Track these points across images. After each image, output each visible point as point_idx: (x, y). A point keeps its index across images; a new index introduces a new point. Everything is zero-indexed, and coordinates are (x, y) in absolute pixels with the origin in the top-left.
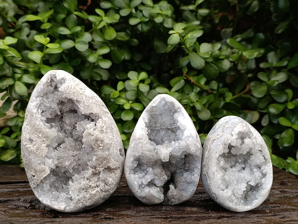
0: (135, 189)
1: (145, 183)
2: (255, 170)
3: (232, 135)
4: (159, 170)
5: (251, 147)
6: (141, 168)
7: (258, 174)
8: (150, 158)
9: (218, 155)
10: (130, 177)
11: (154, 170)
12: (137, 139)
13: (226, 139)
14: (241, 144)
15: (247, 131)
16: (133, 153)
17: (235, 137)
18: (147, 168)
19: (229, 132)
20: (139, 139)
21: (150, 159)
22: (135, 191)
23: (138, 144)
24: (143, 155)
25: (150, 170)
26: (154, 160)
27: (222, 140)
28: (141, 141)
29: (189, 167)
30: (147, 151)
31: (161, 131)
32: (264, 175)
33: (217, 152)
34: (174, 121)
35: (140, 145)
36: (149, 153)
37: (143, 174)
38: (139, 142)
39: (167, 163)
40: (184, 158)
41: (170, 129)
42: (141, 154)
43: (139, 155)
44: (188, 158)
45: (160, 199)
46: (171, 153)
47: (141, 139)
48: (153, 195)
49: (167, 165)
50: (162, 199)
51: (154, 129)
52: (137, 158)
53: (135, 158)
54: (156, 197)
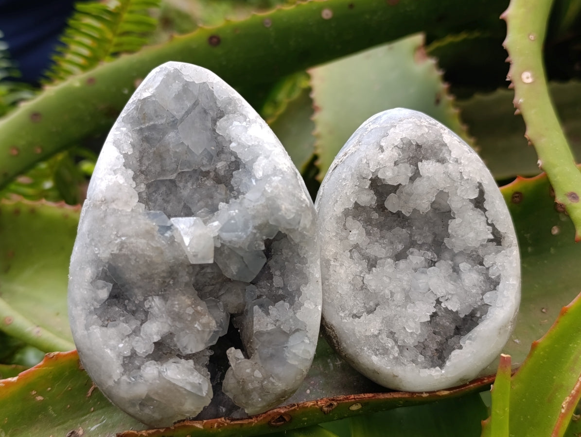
0: (110, 377)
1: (143, 347)
2: (464, 266)
3: (382, 149)
4: (183, 298)
5: (441, 186)
6: (125, 306)
7: (471, 277)
8: (149, 259)
9: (339, 210)
10: (89, 336)
11: (169, 302)
12: (98, 203)
13: (364, 161)
14: (412, 179)
15: (431, 139)
16: (89, 251)
17: (390, 154)
18: (145, 300)
19: (373, 141)
20: (105, 201)
21: (150, 264)
22: (111, 383)
23: (103, 219)
24: (124, 251)
25: (156, 304)
26: (164, 268)
27: (353, 165)
28: (114, 206)
29: (284, 288)
30: (137, 235)
31: (181, 185)
32: (493, 284)
33: (337, 201)
34: (218, 144)
35: (111, 220)
36: (143, 241)
37: (134, 324)
38: (106, 210)
39: (210, 278)
40: (263, 251)
41: (208, 172)
42: (117, 250)
43: (112, 254)
44: (277, 254)
45: (200, 394)
46: (220, 241)
47: (113, 201)
48: (174, 384)
49: (213, 287)
50: (204, 394)
51: (159, 180)
52: (107, 266)
53: (98, 267)
54: (185, 390)
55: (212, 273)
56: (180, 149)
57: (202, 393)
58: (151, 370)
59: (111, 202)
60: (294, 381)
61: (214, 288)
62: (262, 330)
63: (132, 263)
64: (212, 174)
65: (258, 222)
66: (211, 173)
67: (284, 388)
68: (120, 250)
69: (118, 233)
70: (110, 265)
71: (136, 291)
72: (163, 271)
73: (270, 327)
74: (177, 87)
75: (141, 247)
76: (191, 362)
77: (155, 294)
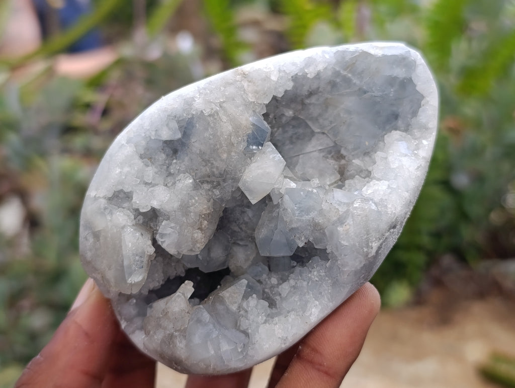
8: (218, 146)
18: (183, 172)
21: (215, 151)
24: (211, 120)
28: (246, 84)
30: (232, 120)
36: (230, 128)
38: (238, 81)
39: (244, 221)
40: (298, 247)
41: (343, 157)
42: (208, 112)
43: (202, 111)
44: (308, 268)
45: (127, 276)
46: (280, 200)
47: (250, 82)
48: (121, 247)
49: (240, 230)
50: (129, 281)
51: (306, 123)
52: (189, 117)
53: (184, 110)
54: (123, 261)
55: (250, 219)
56: (345, 116)
57: (129, 278)
58: (122, 218)
59: (248, 81)
60: (195, 362)
61: (239, 232)
62: (227, 301)
63: (205, 135)
64: (343, 162)
65: (320, 220)
66: (343, 160)
67: (183, 357)
68: (210, 116)
69: (224, 102)
70: (192, 118)
71: (186, 159)
72: (217, 168)
73: (234, 308)
74: (400, 73)
75: (223, 130)
76: (152, 250)
77: (194, 177)
